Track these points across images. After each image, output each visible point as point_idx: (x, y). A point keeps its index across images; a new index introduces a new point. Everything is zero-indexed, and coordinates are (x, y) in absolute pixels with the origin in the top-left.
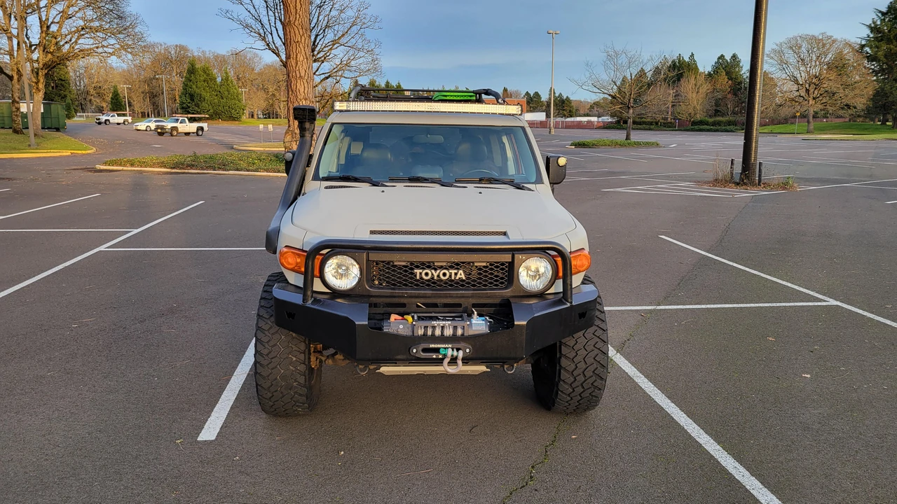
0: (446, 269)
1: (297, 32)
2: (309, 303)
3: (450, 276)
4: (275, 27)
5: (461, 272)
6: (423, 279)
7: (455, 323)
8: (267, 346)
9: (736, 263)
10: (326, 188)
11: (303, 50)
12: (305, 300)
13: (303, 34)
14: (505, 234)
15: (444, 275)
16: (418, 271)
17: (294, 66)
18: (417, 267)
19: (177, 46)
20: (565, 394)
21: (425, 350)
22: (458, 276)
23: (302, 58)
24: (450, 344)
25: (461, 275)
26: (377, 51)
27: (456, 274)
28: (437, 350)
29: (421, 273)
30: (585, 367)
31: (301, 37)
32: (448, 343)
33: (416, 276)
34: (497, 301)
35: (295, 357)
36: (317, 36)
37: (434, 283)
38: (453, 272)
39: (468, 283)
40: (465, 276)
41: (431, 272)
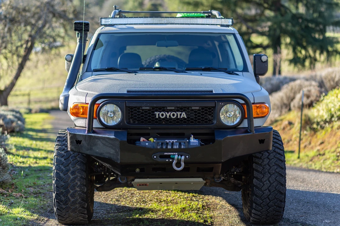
0: (174, 111)
2: (90, 133)
3: (177, 116)
5: (184, 113)
6: (160, 118)
12: (88, 131)
14: (212, 92)
15: (173, 115)
16: (157, 113)
21: (161, 156)
22: (182, 116)
25: (184, 115)
27: (181, 115)
28: (169, 157)
29: (159, 114)
32: (175, 152)
33: (156, 116)
34: (207, 131)
37: (167, 121)
38: (179, 113)
40: (187, 116)
41: (165, 114)
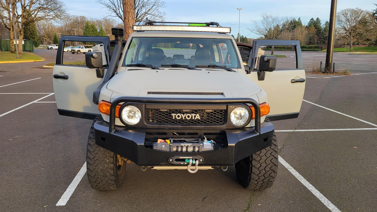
0: (189, 113)
1: (128, 7)
2: (113, 133)
3: (192, 117)
4: (121, 7)
5: (198, 115)
6: (177, 119)
7: (195, 144)
8: (93, 154)
9: (330, 108)
10: (128, 70)
11: (131, 15)
12: (110, 130)
13: (131, 8)
14: (222, 94)
15: (188, 117)
16: (173, 115)
17: (127, 22)
18: (173, 112)
19: (81, 16)
20: (255, 180)
21: (177, 160)
22: (196, 118)
23: (131, 19)
24: (191, 156)
25: (198, 117)
26: (164, 16)
27: (195, 116)
28: (184, 160)
29: (175, 116)
30: (265, 165)
31: (130, 10)
32: (190, 156)
33: (172, 117)
34: (218, 132)
35: (108, 159)
36: (138, 10)
37: (183, 121)
38: (193, 115)
39: (202, 121)
40: (200, 118)
41: (181, 115)
